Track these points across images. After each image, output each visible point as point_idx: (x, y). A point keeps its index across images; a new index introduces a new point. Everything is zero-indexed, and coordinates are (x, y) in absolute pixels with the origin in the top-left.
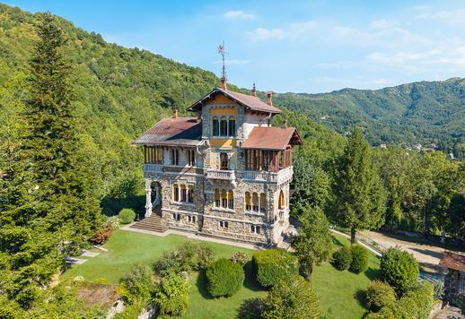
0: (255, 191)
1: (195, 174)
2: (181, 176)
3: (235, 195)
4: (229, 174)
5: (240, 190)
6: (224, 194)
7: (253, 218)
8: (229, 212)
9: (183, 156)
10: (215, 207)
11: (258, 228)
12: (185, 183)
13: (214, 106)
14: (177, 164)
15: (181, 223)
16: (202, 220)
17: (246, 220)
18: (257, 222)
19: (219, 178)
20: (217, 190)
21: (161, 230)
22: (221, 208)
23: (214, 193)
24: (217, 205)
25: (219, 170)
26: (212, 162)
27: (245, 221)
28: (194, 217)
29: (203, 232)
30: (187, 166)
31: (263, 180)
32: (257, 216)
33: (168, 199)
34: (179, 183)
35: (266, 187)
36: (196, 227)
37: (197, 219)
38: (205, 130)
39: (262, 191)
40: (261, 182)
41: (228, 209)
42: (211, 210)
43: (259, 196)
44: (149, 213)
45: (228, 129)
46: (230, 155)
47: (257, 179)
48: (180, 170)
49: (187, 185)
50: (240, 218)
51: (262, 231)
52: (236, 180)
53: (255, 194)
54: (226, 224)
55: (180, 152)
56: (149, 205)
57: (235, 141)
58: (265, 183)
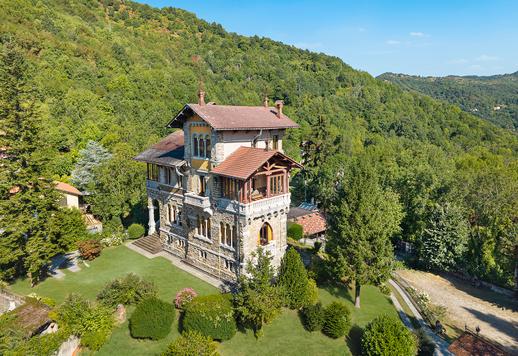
0: (228, 222)
1: (181, 196)
2: (172, 196)
3: (212, 224)
4: (202, 201)
5: (216, 221)
6: (204, 223)
7: (226, 252)
8: (207, 242)
9: (173, 175)
10: (197, 235)
11: (231, 264)
12: (175, 204)
13: (193, 123)
14: (170, 184)
15: (173, 246)
16: (187, 245)
17: (221, 253)
18: (230, 257)
20: (197, 216)
21: (153, 251)
22: (202, 237)
23: (195, 219)
24: (199, 233)
25: (196, 196)
26: (194, 185)
28: (183, 242)
29: (187, 261)
30: (177, 186)
31: (234, 211)
32: (229, 250)
33: (164, 219)
34: (171, 203)
35: (236, 220)
36: (183, 253)
37: (184, 245)
38: (186, 149)
39: (233, 223)
40: (232, 213)
41: (206, 239)
42: (194, 237)
43: (231, 229)
44: (152, 230)
45: (204, 148)
46: (207, 179)
47: (228, 209)
48: (170, 190)
49: (177, 206)
50: (216, 251)
51: (234, 269)
52: (211, 208)
53: (227, 225)
54: (205, 255)
56: (152, 223)
57: (210, 163)
58: (235, 214)
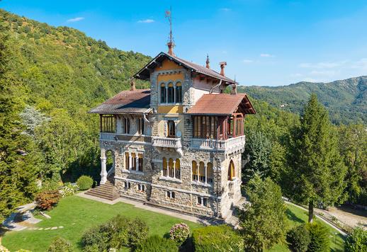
0: (202, 160)
1: (144, 142)
2: (131, 144)
3: (182, 164)
4: (174, 142)
5: (187, 160)
6: (171, 164)
7: (200, 189)
8: (176, 182)
9: (133, 125)
10: (162, 177)
11: (205, 200)
12: (135, 151)
13: (161, 72)
14: (128, 133)
15: (131, 191)
16: (150, 188)
17: (193, 191)
18: (204, 193)
19: (165, 146)
20: (164, 159)
21: (111, 198)
22: (168, 178)
23: (161, 161)
24: (165, 175)
25: (165, 138)
26: (160, 130)
27: (191, 192)
28: (143, 186)
29: (150, 202)
30: (137, 134)
31: (209, 148)
32: (203, 187)
33: (120, 167)
34: (130, 151)
35: (212, 156)
36: (144, 196)
37: (145, 189)
38: (153, 98)
39: (208, 161)
40: (208, 151)
41: (175, 179)
42: (159, 179)
43: (206, 165)
44: (104, 180)
45: (174, 95)
46: (177, 122)
47: (202, 147)
48: (129, 138)
49: (137, 153)
50: (187, 189)
51: (209, 205)
52: (183, 149)
53: (202, 163)
54: (173, 194)
55: (131, 120)
56: (104, 173)
57: (181, 108)
58: (211, 152)
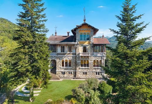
0: (97, 59)
1: (72, 55)
2: (65, 56)
3: (90, 62)
4: (89, 54)
5: (92, 60)
6: (85, 62)
7: (97, 70)
8: (87, 69)
9: (66, 49)
11: (99, 73)
12: (67, 59)
13: (81, 29)
14: (64, 52)
15: (65, 75)
16: (75, 73)
17: (94, 71)
18: (99, 71)
19: (83, 55)
20: (82, 61)
21: (58, 79)
22: (83, 67)
23: (80, 62)
26: (80, 50)
28: (71, 72)
29: (76, 77)
30: (68, 52)
31: (100, 55)
32: (98, 69)
33: (59, 66)
34: (65, 59)
36: (72, 76)
37: (73, 73)
38: (77, 38)
39: (100, 59)
40: (100, 56)
41: (86, 67)
42: (80, 68)
43: (99, 61)
46: (87, 47)
47: (98, 55)
48: (65, 54)
49: (68, 60)
50: (92, 70)
51: (100, 74)
53: (97, 61)
54: (86, 73)
55: (65, 47)
57: (90, 42)
